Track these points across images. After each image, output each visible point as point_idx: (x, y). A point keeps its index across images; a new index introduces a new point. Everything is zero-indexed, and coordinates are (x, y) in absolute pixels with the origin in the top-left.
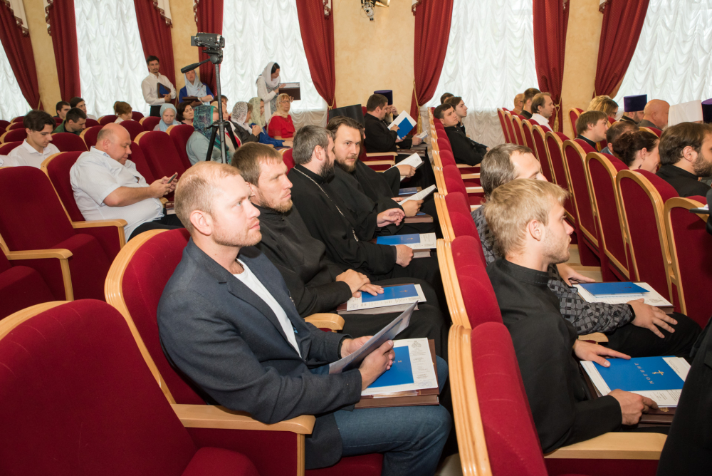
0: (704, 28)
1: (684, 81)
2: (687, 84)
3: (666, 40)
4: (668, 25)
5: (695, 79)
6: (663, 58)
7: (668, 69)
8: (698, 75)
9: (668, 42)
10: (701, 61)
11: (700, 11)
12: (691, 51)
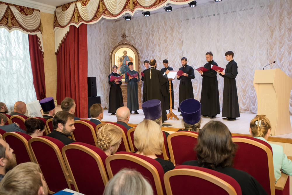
0: (21, 68)
1: (18, 91)
2: (20, 92)
3: (5, 72)
4: (4, 65)
5: (23, 90)
6: (5, 80)
7: (9, 86)
8: (23, 88)
9: (7, 73)
10: (23, 82)
11: (17, 60)
12: (17, 78)
